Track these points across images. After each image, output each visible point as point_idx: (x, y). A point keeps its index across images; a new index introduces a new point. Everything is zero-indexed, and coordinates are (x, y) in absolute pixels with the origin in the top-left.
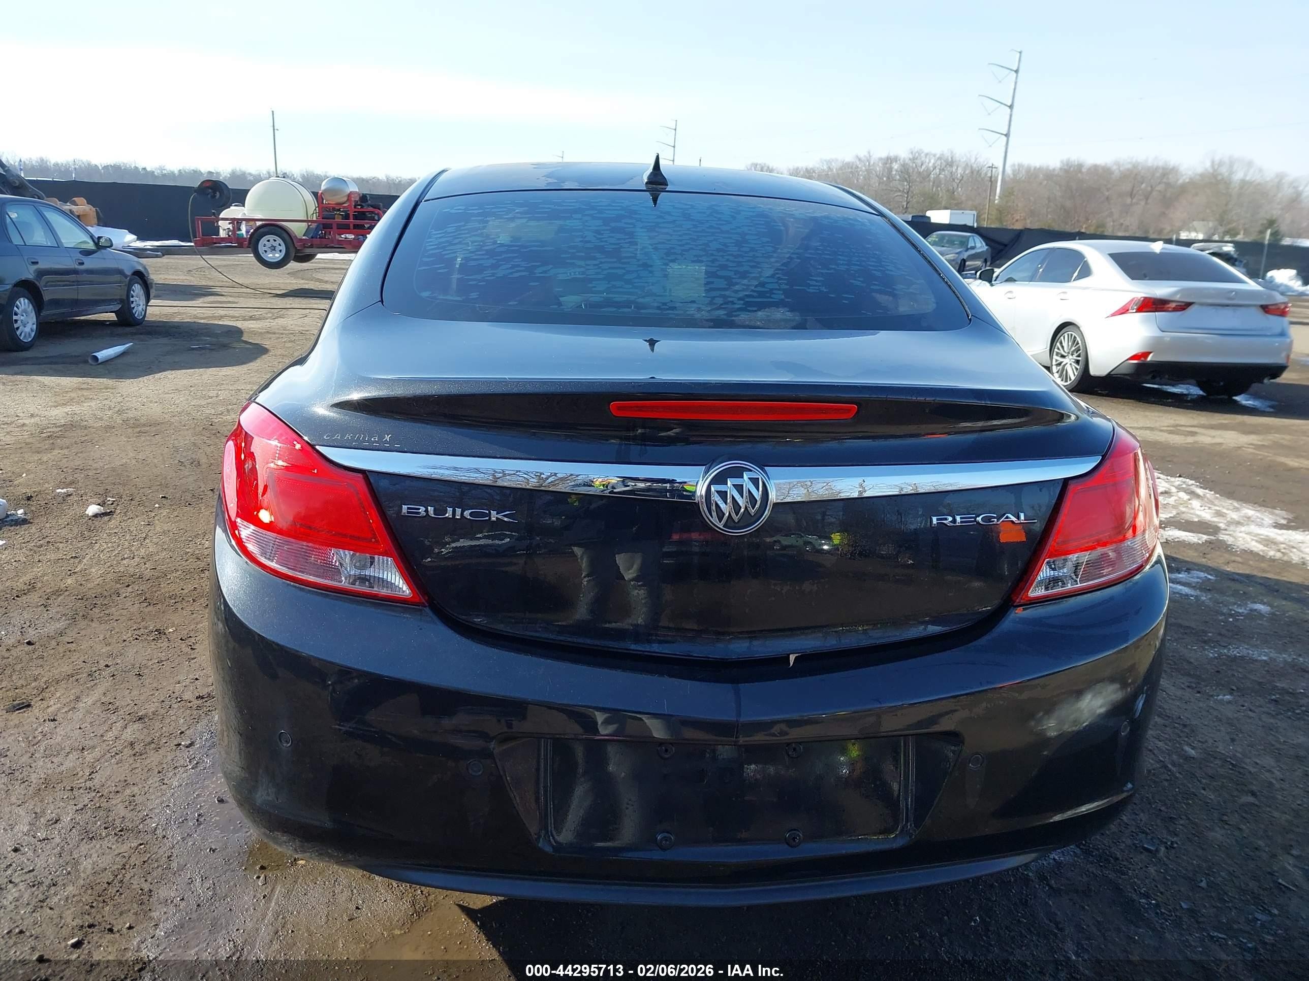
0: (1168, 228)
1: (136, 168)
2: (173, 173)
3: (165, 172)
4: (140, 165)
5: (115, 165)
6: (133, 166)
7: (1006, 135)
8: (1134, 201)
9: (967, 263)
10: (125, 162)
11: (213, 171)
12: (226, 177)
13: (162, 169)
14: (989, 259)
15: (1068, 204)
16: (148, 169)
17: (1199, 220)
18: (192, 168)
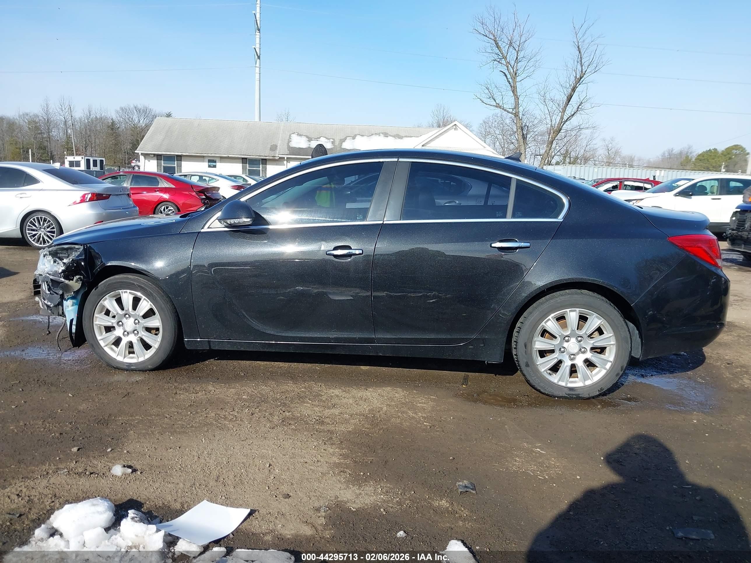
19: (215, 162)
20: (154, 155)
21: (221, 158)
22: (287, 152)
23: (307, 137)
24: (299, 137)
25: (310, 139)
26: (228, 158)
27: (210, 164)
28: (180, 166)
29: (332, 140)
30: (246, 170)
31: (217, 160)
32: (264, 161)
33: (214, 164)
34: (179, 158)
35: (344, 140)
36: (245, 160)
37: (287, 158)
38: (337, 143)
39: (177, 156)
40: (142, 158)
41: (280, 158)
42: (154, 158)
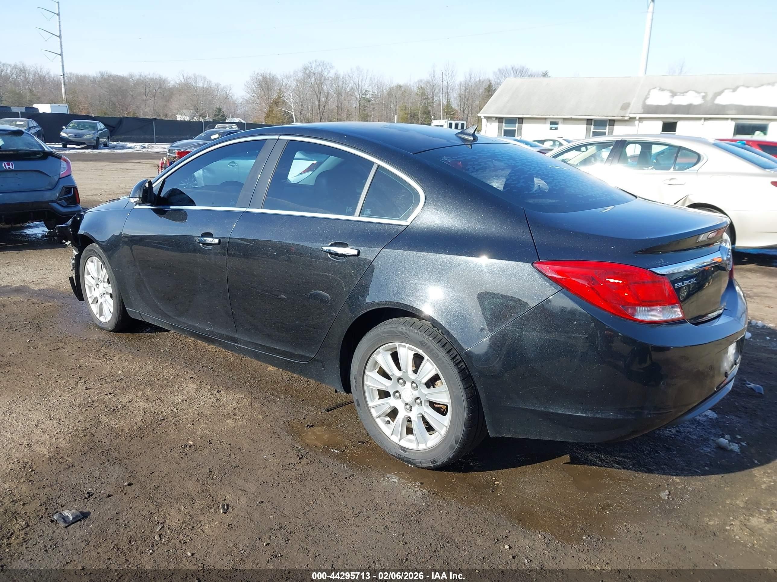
0: (170, 114)
7: (60, 55)
8: (148, 98)
9: (100, 140)
14: (110, 136)
15: (114, 99)
17: (185, 109)
19: (557, 124)
20: (496, 118)
21: (565, 119)
22: (641, 110)
23: (671, 91)
24: (661, 92)
25: (674, 94)
26: (571, 119)
27: (552, 126)
28: (520, 129)
29: (703, 94)
30: (590, 132)
31: (560, 122)
32: (612, 122)
33: (556, 126)
34: (521, 120)
35: (720, 93)
36: (590, 121)
37: (640, 118)
38: (709, 98)
39: (519, 118)
40: (484, 121)
41: (631, 118)
42: (496, 121)
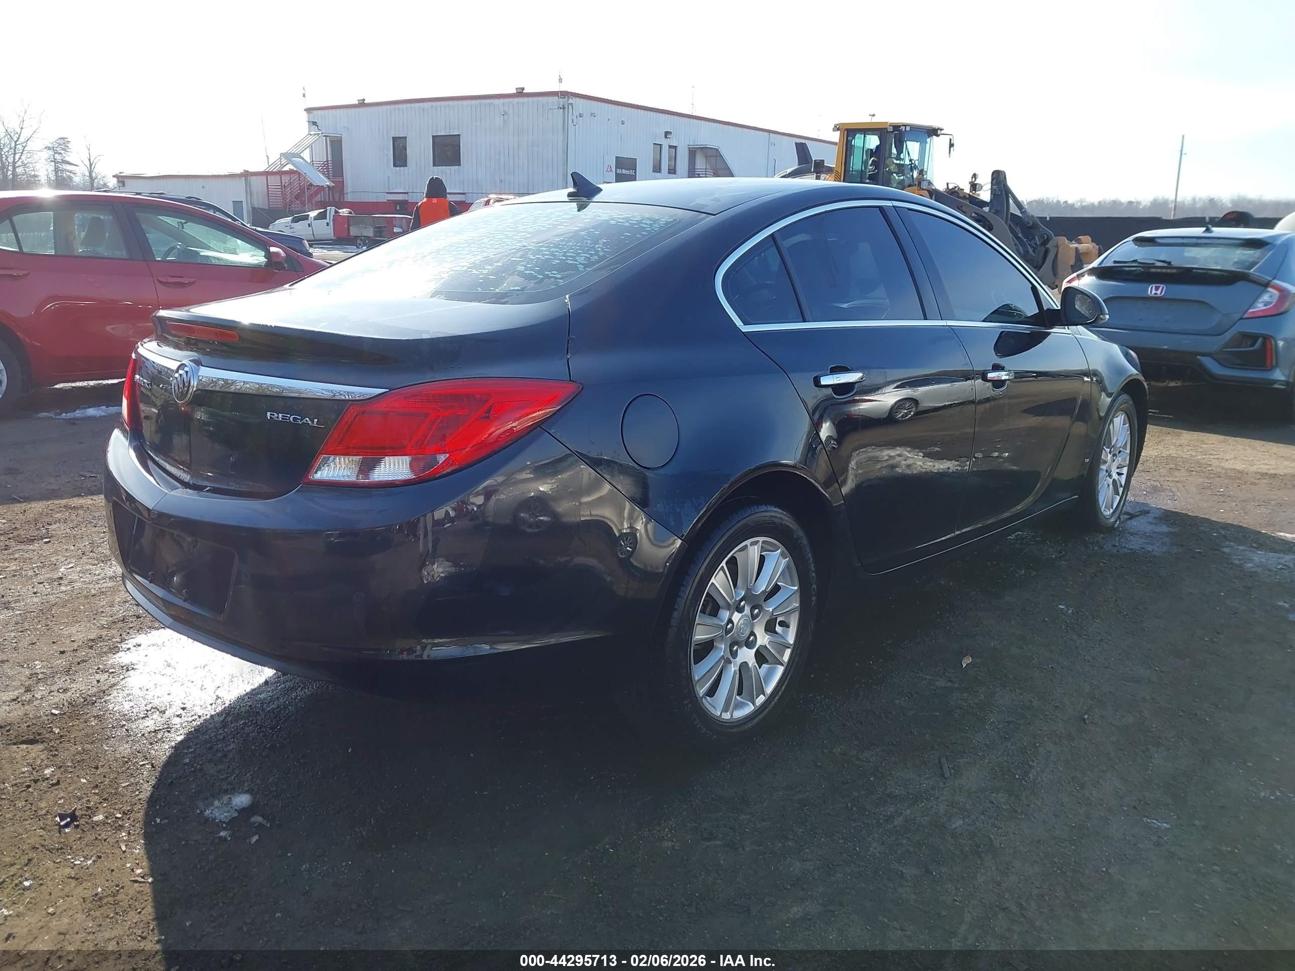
1: (1058, 202)
2: (1093, 204)
3: (1084, 204)
4: (1062, 199)
5: (1039, 200)
6: (1055, 201)
10: (1049, 196)
11: (1134, 200)
12: (1146, 206)
13: (1081, 201)
16: (1069, 202)
18: (1112, 199)
